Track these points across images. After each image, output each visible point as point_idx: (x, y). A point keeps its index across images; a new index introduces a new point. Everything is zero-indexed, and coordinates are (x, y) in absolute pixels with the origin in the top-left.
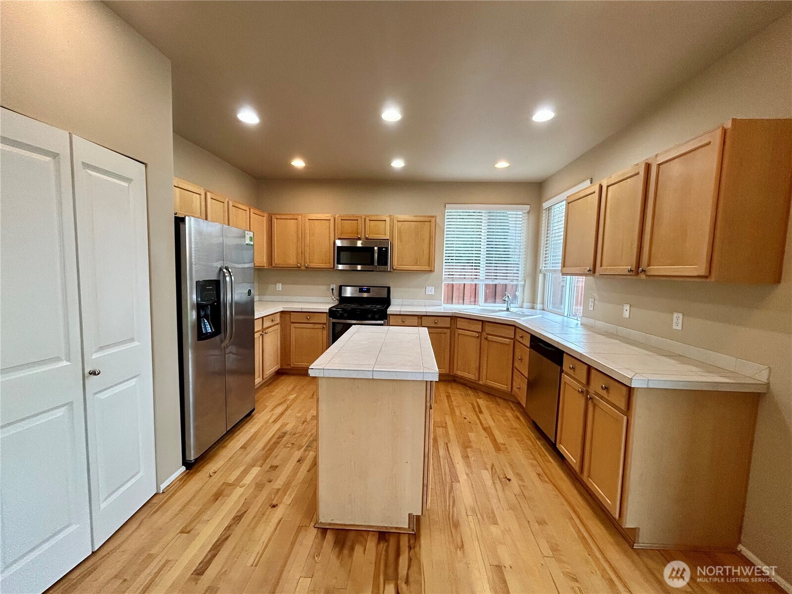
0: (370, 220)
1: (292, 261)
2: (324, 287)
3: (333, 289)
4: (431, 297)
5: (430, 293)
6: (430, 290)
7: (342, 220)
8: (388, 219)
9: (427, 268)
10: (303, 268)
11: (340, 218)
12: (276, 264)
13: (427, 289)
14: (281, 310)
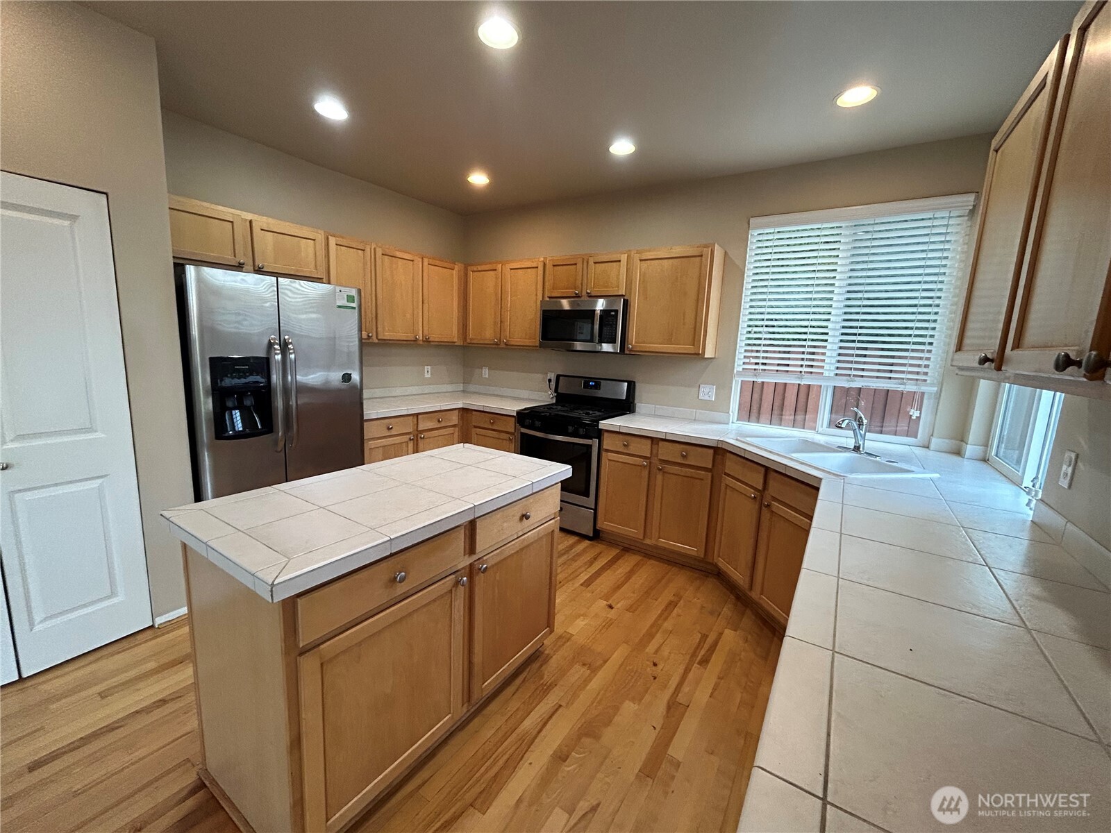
0: (595, 263)
1: (489, 334)
2: (539, 377)
3: (550, 381)
4: (707, 405)
5: (706, 398)
6: (708, 392)
7: (554, 266)
8: (624, 258)
9: (689, 348)
10: (502, 346)
11: (551, 263)
12: (471, 340)
13: (702, 389)
14: (460, 406)
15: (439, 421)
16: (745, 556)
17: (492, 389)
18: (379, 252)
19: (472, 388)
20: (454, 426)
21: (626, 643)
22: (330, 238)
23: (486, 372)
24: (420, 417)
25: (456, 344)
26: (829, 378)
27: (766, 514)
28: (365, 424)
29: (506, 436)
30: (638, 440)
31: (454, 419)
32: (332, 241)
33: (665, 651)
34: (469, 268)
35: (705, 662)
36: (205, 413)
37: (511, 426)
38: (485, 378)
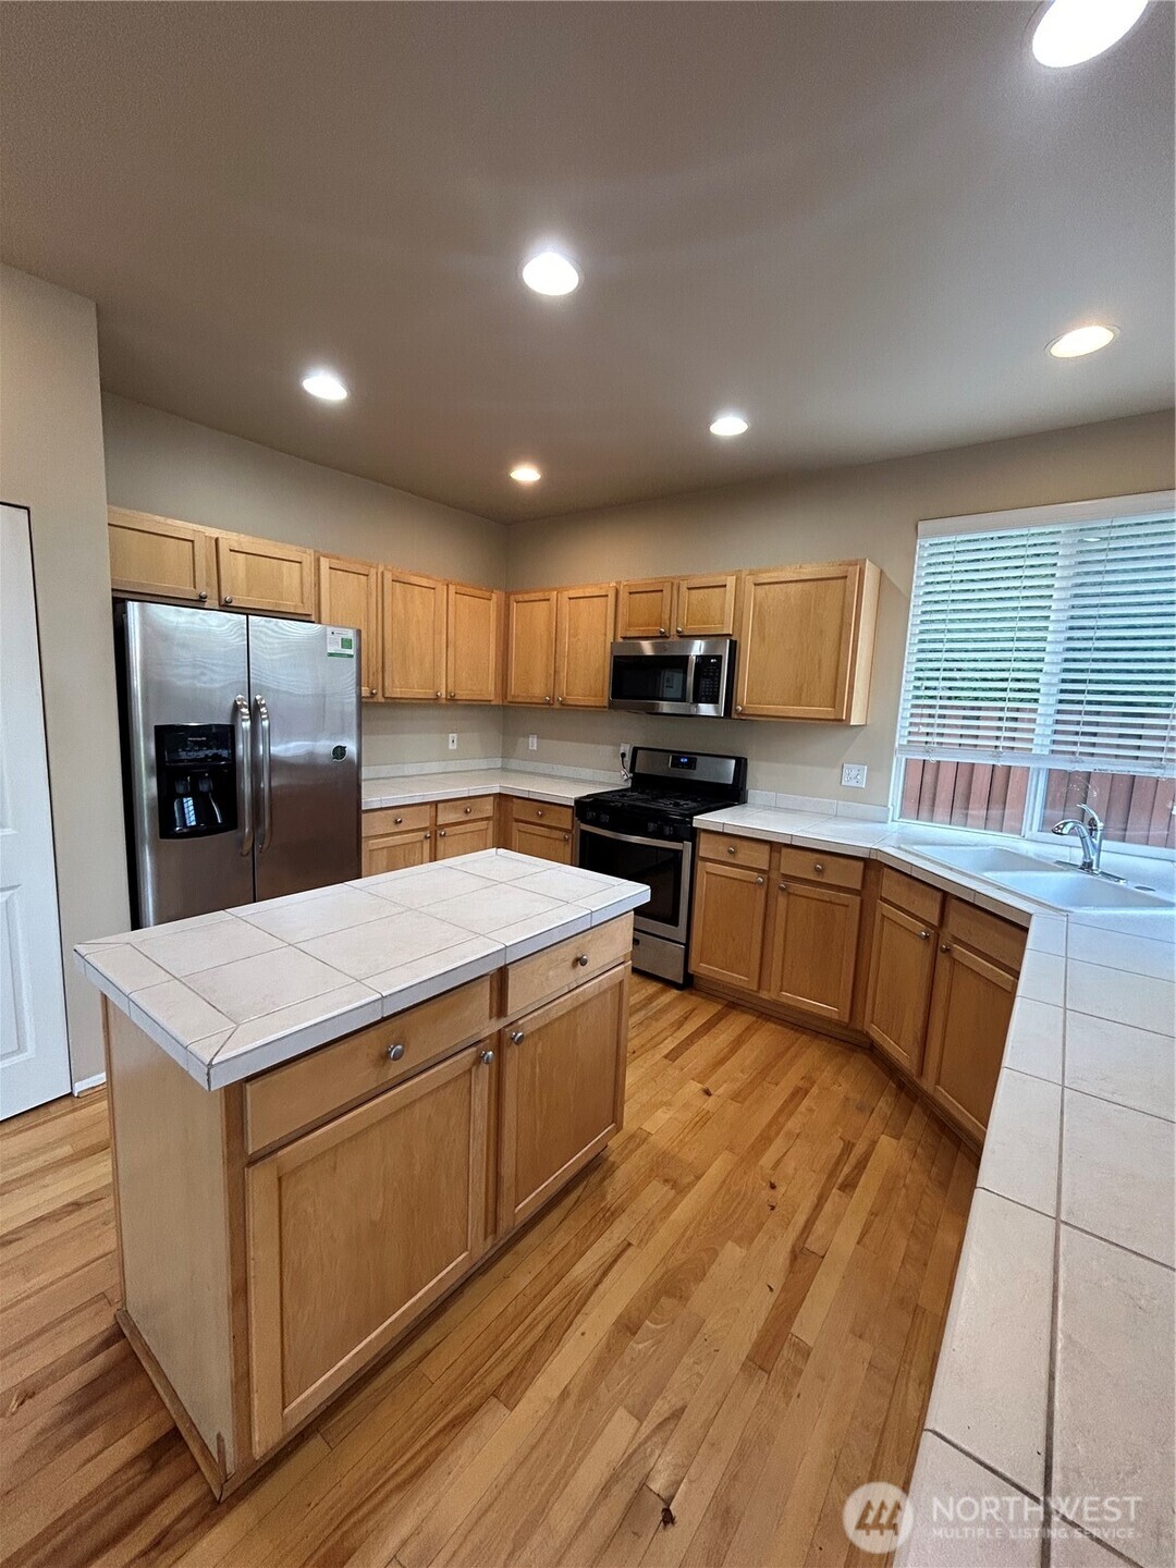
0: (689, 589)
1: (538, 690)
2: (609, 749)
3: (623, 755)
4: (854, 795)
5: (853, 783)
6: (855, 775)
7: (630, 593)
8: (731, 581)
9: (826, 711)
10: (557, 706)
11: (627, 590)
12: (513, 696)
13: (846, 771)
14: (497, 790)
15: (466, 812)
16: (911, 1024)
17: (542, 767)
18: (388, 577)
19: (514, 764)
20: (487, 819)
21: (731, 1149)
22: (322, 559)
23: (533, 743)
24: (440, 805)
25: (493, 703)
26: (1039, 757)
27: (944, 963)
28: (363, 816)
29: (560, 835)
30: (753, 845)
31: (488, 808)
32: (325, 563)
33: (790, 1165)
34: (512, 597)
35: (848, 1186)
36: (148, 799)
37: (566, 820)
38: (533, 751)
